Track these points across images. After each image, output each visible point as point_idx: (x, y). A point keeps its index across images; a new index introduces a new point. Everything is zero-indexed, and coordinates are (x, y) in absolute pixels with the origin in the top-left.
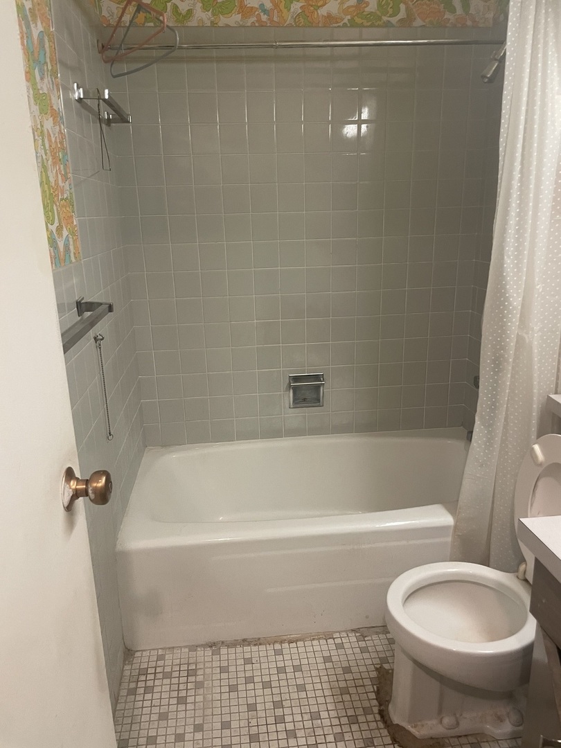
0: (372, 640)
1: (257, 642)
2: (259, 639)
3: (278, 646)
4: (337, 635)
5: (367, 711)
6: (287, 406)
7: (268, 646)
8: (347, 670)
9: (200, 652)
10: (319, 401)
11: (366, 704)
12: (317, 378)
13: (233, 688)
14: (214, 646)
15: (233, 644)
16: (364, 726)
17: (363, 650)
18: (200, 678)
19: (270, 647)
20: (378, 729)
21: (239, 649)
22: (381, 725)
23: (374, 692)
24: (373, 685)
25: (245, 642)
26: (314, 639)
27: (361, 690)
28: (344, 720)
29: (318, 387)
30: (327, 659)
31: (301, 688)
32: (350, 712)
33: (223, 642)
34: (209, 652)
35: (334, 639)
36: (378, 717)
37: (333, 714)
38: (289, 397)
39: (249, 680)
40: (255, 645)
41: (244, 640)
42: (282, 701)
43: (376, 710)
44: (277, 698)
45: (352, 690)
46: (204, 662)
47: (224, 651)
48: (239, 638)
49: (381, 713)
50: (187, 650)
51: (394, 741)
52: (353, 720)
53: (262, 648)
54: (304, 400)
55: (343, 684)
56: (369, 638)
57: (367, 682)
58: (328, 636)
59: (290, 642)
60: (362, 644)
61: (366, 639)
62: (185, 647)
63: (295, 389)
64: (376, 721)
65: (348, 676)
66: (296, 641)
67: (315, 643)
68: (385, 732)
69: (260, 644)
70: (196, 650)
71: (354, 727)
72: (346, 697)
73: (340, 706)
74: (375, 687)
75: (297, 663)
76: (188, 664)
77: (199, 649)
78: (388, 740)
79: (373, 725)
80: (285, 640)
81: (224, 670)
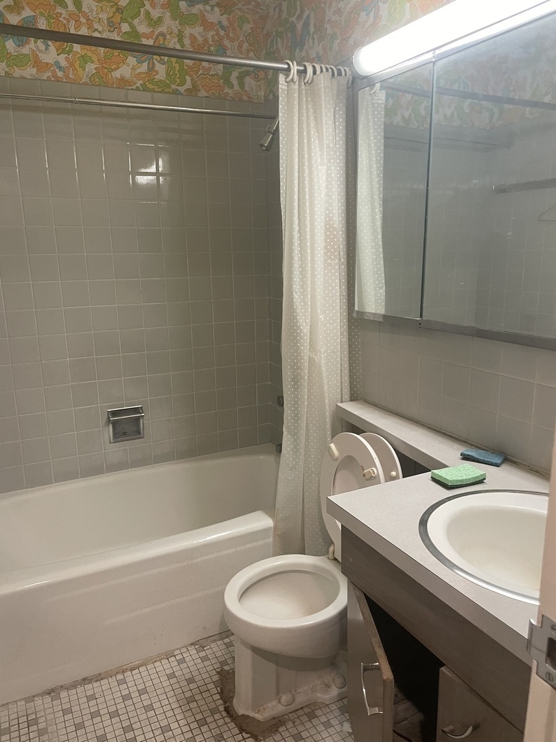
0: (211, 648)
1: (99, 678)
2: (100, 674)
3: (120, 677)
4: (178, 652)
5: (213, 712)
6: (107, 441)
7: (110, 679)
8: (190, 681)
9: (38, 701)
10: (139, 433)
11: (212, 706)
12: (136, 410)
13: (79, 726)
14: (52, 692)
15: (74, 686)
16: (213, 725)
17: (203, 659)
18: (42, 726)
19: (112, 680)
20: (226, 724)
21: (80, 689)
22: (228, 720)
23: (218, 693)
24: (216, 687)
25: (86, 681)
26: (155, 661)
27: (205, 695)
28: (194, 725)
29: (138, 419)
30: (171, 676)
31: (149, 708)
32: (199, 717)
33: (61, 687)
34: (48, 699)
35: (175, 656)
36: (224, 714)
37: (182, 722)
38: (109, 431)
39: (94, 715)
40: (96, 681)
41: (84, 679)
42: (131, 724)
43: (222, 708)
44: (126, 724)
45: (198, 697)
46: (45, 709)
47: (64, 694)
48: (79, 678)
49: (227, 710)
50: (23, 703)
51: (242, 730)
52: (202, 723)
53: (104, 682)
54: (124, 433)
55: (188, 694)
56: (209, 647)
57: (211, 686)
58: (169, 655)
59: (132, 670)
60: (202, 654)
61: (205, 649)
62: (20, 700)
63: (115, 424)
64: (223, 718)
65: (192, 686)
66: (138, 668)
67: (156, 664)
68: (232, 725)
69: (102, 679)
70: (33, 701)
71: (204, 729)
72: (193, 705)
73: (189, 714)
74: (218, 689)
75: (141, 687)
76: (27, 716)
77: (36, 699)
78: (236, 731)
79: (221, 722)
80: (127, 669)
81: (65, 712)
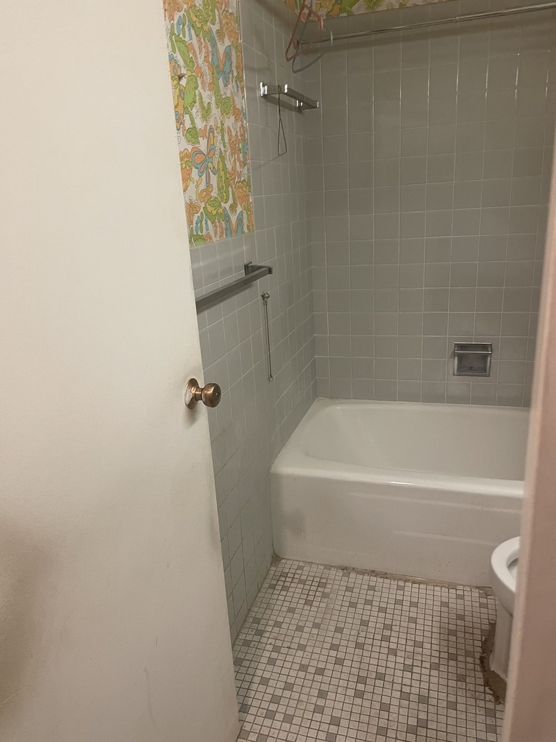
0: (495, 600)
1: (384, 576)
2: (386, 573)
3: (401, 583)
4: (461, 587)
5: (467, 654)
6: (451, 373)
7: (392, 581)
8: (461, 617)
9: (333, 572)
10: (485, 370)
11: (470, 648)
12: (485, 347)
13: (353, 605)
14: (346, 570)
15: (363, 572)
16: (461, 665)
17: (481, 605)
18: (327, 591)
19: (394, 583)
20: (475, 670)
21: (366, 577)
22: (478, 668)
23: (481, 641)
24: (482, 635)
25: (373, 573)
26: (437, 586)
27: (467, 636)
28: (445, 655)
29: (485, 356)
30: (444, 604)
31: (413, 620)
32: (452, 651)
33: (354, 569)
34: (340, 573)
35: (456, 590)
36: (478, 661)
37: (435, 647)
38: (454, 364)
39: (368, 602)
40: (381, 577)
41: (373, 571)
42: (392, 625)
43: (478, 655)
44: (388, 622)
45: (460, 634)
46: (334, 580)
47: (353, 575)
48: (369, 567)
49: (482, 659)
50: (323, 567)
51: (486, 684)
52: (452, 657)
53: (388, 581)
54: (471, 368)
55: (452, 627)
56: (492, 597)
57: (477, 632)
58: (452, 586)
59: (414, 582)
60: (484, 600)
61: (488, 597)
62: (322, 565)
63: (461, 357)
64: (474, 664)
65: (459, 622)
66: (420, 583)
67: (436, 588)
68: (481, 675)
69: (386, 578)
70: (330, 569)
71: (452, 663)
72: (453, 638)
73: (445, 643)
74: (484, 638)
75: (415, 600)
76: (321, 578)
77: (333, 569)
78: (481, 682)
79: (471, 666)
80: (409, 580)
81: (348, 589)
